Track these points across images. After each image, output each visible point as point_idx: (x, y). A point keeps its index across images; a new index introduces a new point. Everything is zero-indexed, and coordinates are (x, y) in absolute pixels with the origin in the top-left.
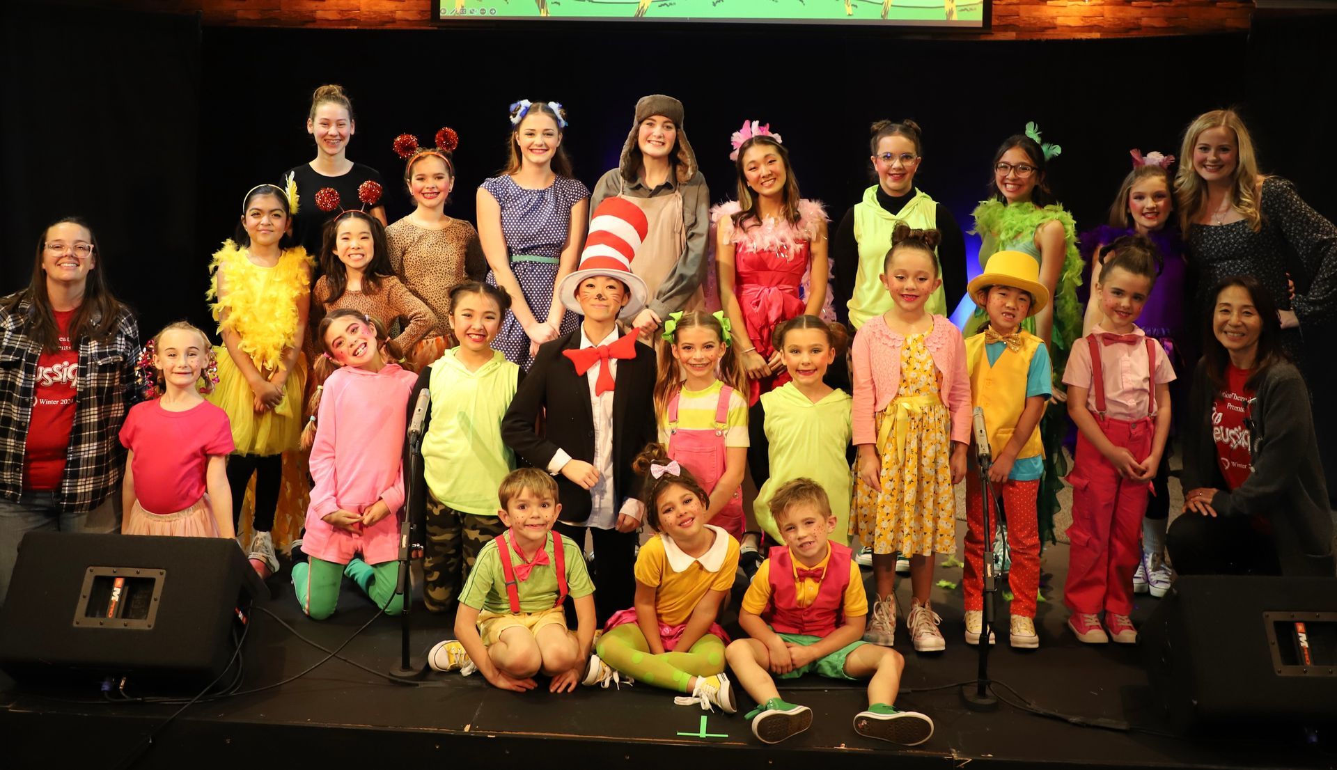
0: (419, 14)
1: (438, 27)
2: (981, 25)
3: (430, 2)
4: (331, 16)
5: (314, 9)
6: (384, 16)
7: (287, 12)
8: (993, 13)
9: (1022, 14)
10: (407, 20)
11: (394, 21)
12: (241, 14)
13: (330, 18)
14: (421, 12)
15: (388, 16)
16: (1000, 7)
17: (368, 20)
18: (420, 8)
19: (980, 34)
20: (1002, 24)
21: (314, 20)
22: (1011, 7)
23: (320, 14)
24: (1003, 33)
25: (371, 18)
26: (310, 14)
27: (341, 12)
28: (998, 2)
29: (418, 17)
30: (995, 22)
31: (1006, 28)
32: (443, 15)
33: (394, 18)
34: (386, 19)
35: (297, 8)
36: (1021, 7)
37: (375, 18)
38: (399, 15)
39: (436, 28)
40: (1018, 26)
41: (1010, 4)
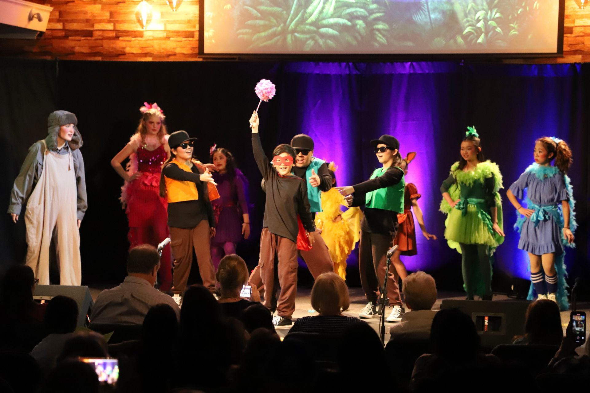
0: (191, 50)
1: (204, 58)
2: (555, 51)
3: (197, 42)
4: (135, 51)
5: (124, 46)
6: (169, 51)
7: (107, 48)
8: (565, 42)
9: (586, 43)
10: (184, 54)
11: (175, 55)
12: (77, 49)
13: (135, 52)
14: (193, 48)
15: (172, 51)
16: (570, 39)
17: (159, 54)
18: (191, 46)
19: (556, 57)
20: (572, 50)
21: (124, 54)
22: (578, 38)
23: (128, 50)
24: (572, 56)
25: (160, 53)
26: (122, 50)
27: (142, 48)
28: (569, 35)
29: (190, 52)
30: (566, 48)
31: (575, 52)
32: (207, 50)
33: (175, 53)
34: (170, 53)
35: (113, 46)
36: (586, 38)
37: (162, 52)
38: (178, 50)
39: (201, 60)
40: (583, 51)
41: (578, 36)
